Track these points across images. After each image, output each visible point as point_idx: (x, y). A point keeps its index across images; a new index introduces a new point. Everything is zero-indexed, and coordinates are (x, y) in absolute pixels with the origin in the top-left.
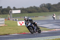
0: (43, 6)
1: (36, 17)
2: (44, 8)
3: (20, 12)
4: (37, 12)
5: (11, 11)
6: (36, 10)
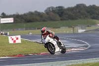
0: (50, 10)
1: (38, 29)
2: (52, 13)
3: (12, 21)
4: (40, 21)
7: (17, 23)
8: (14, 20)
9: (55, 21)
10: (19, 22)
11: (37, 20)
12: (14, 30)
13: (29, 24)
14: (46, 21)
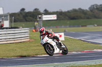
0: (94, 8)
2: (96, 11)
3: (55, 18)
4: (84, 19)
5: (40, 16)
6: (83, 15)
7: (60, 20)
8: (58, 17)
9: (99, 18)
10: (62, 19)
11: (81, 18)
12: (57, 27)
13: (73, 21)
14: (91, 19)
